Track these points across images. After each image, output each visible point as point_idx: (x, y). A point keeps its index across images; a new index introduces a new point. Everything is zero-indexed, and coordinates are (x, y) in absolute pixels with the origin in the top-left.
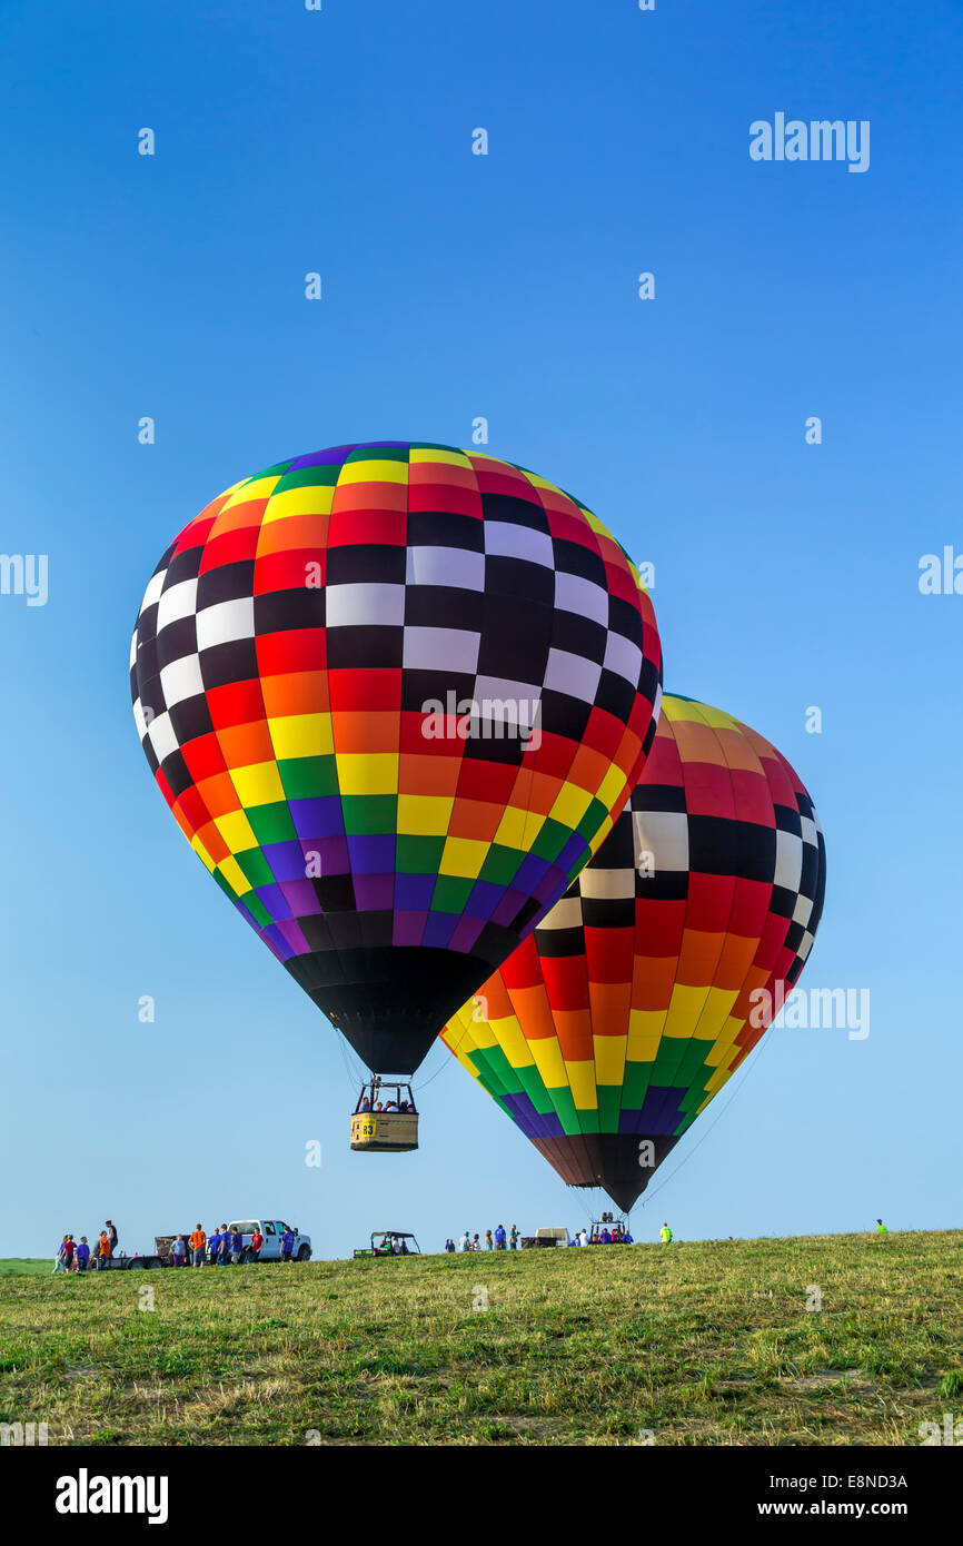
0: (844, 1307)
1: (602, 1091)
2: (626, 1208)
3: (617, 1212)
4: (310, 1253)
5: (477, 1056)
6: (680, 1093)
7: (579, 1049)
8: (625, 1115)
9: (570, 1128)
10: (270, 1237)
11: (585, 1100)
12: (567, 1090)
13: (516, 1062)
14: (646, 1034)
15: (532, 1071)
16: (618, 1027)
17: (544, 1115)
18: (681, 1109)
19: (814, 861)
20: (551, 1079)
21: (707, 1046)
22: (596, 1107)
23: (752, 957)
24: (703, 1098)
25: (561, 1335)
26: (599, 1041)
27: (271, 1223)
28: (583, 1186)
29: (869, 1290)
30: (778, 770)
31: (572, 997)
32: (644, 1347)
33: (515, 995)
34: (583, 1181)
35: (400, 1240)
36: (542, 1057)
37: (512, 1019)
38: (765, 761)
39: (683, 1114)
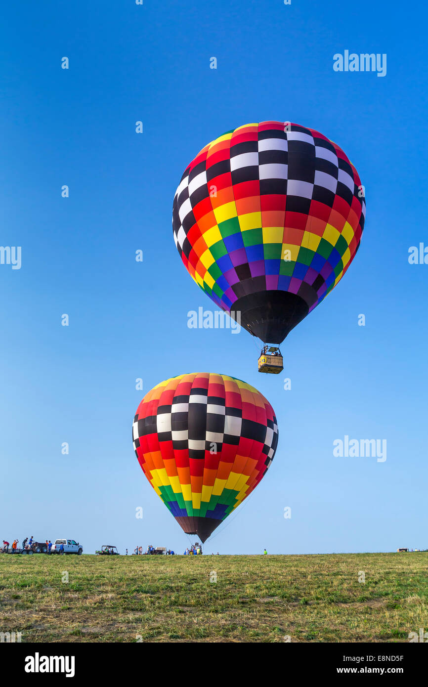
0: (269, 578)
1: (202, 504)
2: (203, 541)
4: (82, 551)
5: (162, 488)
6: (226, 507)
7: (197, 489)
8: (208, 511)
9: (190, 514)
10: (69, 545)
11: (196, 506)
12: (191, 502)
13: (175, 491)
14: (220, 486)
15: (181, 495)
16: (211, 483)
17: (182, 509)
18: (225, 512)
19: (276, 436)
20: (186, 498)
21: (236, 493)
22: (199, 508)
23: (255, 466)
24: (233, 509)
25: (190, 584)
26: (204, 487)
27: (70, 541)
28: (188, 533)
29: (275, 574)
30: (269, 408)
31: (198, 473)
32: (215, 588)
33: (179, 469)
35: (111, 548)
36: (184, 491)
37: (177, 477)
38: (265, 405)
39: (226, 514)
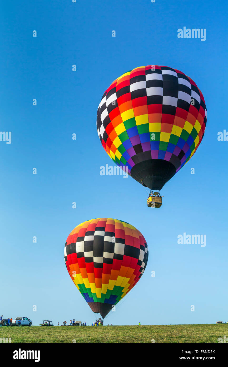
0: (142, 340)
1: (102, 295)
2: (103, 318)
3: (102, 318)
4: (32, 324)
5: (79, 285)
6: (117, 297)
7: (99, 286)
8: (106, 299)
9: (95, 301)
10: (24, 320)
11: (99, 296)
12: (96, 293)
13: (87, 287)
14: (112, 284)
15: (90, 289)
16: (107, 282)
17: (91, 298)
18: (116, 300)
19: (146, 256)
20: (93, 291)
21: (123, 288)
22: (100, 297)
23: (133, 273)
24: (121, 298)
26: (103, 285)
27: (25, 318)
28: (96, 312)
29: (145, 337)
30: (142, 239)
31: (99, 276)
33: (88, 274)
34: (96, 311)
35: (49, 322)
36: (92, 287)
37: (87, 278)
38: (140, 237)
39: (117, 301)
